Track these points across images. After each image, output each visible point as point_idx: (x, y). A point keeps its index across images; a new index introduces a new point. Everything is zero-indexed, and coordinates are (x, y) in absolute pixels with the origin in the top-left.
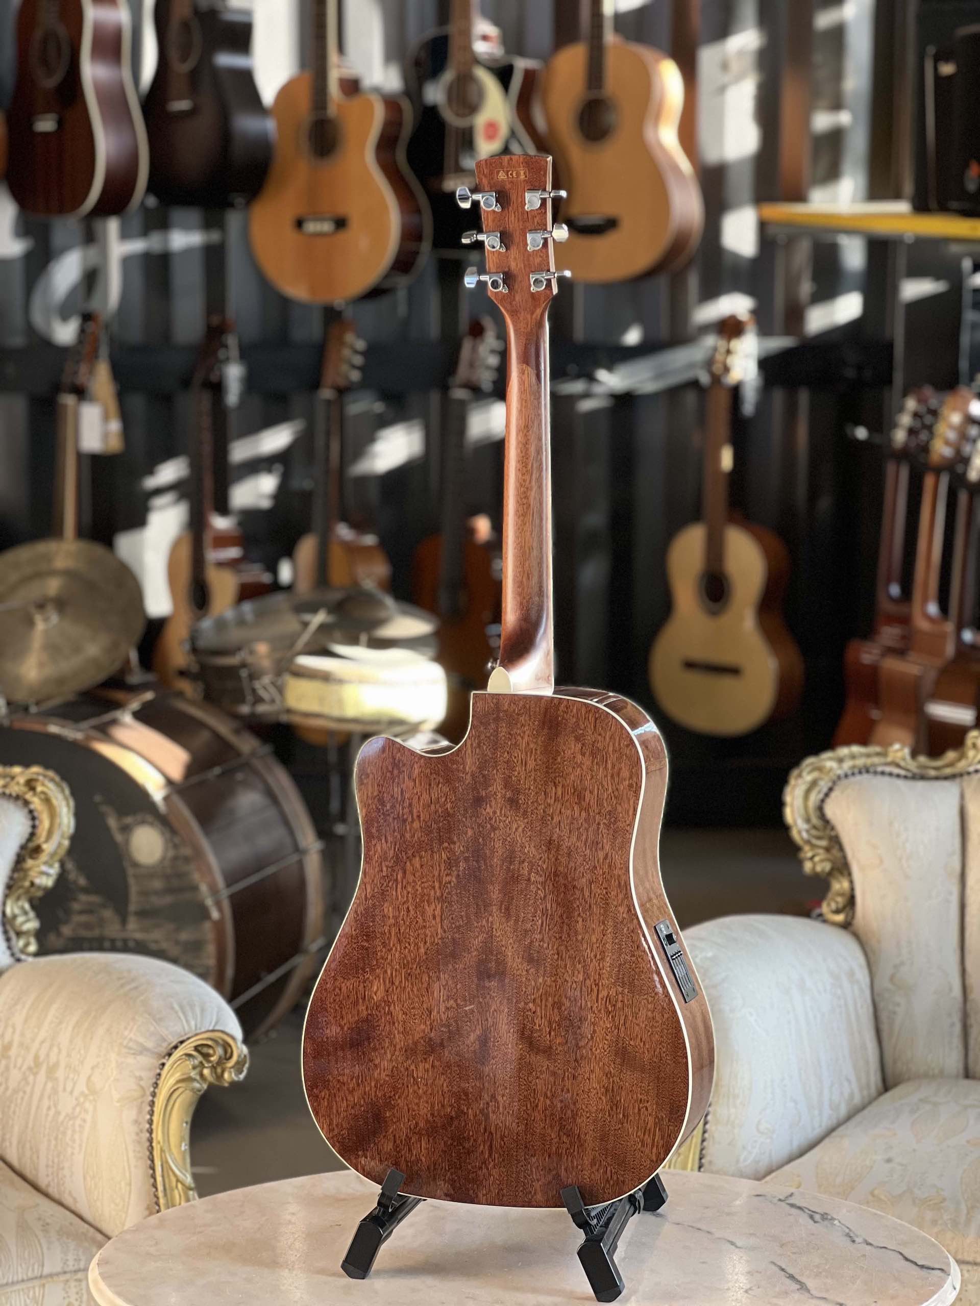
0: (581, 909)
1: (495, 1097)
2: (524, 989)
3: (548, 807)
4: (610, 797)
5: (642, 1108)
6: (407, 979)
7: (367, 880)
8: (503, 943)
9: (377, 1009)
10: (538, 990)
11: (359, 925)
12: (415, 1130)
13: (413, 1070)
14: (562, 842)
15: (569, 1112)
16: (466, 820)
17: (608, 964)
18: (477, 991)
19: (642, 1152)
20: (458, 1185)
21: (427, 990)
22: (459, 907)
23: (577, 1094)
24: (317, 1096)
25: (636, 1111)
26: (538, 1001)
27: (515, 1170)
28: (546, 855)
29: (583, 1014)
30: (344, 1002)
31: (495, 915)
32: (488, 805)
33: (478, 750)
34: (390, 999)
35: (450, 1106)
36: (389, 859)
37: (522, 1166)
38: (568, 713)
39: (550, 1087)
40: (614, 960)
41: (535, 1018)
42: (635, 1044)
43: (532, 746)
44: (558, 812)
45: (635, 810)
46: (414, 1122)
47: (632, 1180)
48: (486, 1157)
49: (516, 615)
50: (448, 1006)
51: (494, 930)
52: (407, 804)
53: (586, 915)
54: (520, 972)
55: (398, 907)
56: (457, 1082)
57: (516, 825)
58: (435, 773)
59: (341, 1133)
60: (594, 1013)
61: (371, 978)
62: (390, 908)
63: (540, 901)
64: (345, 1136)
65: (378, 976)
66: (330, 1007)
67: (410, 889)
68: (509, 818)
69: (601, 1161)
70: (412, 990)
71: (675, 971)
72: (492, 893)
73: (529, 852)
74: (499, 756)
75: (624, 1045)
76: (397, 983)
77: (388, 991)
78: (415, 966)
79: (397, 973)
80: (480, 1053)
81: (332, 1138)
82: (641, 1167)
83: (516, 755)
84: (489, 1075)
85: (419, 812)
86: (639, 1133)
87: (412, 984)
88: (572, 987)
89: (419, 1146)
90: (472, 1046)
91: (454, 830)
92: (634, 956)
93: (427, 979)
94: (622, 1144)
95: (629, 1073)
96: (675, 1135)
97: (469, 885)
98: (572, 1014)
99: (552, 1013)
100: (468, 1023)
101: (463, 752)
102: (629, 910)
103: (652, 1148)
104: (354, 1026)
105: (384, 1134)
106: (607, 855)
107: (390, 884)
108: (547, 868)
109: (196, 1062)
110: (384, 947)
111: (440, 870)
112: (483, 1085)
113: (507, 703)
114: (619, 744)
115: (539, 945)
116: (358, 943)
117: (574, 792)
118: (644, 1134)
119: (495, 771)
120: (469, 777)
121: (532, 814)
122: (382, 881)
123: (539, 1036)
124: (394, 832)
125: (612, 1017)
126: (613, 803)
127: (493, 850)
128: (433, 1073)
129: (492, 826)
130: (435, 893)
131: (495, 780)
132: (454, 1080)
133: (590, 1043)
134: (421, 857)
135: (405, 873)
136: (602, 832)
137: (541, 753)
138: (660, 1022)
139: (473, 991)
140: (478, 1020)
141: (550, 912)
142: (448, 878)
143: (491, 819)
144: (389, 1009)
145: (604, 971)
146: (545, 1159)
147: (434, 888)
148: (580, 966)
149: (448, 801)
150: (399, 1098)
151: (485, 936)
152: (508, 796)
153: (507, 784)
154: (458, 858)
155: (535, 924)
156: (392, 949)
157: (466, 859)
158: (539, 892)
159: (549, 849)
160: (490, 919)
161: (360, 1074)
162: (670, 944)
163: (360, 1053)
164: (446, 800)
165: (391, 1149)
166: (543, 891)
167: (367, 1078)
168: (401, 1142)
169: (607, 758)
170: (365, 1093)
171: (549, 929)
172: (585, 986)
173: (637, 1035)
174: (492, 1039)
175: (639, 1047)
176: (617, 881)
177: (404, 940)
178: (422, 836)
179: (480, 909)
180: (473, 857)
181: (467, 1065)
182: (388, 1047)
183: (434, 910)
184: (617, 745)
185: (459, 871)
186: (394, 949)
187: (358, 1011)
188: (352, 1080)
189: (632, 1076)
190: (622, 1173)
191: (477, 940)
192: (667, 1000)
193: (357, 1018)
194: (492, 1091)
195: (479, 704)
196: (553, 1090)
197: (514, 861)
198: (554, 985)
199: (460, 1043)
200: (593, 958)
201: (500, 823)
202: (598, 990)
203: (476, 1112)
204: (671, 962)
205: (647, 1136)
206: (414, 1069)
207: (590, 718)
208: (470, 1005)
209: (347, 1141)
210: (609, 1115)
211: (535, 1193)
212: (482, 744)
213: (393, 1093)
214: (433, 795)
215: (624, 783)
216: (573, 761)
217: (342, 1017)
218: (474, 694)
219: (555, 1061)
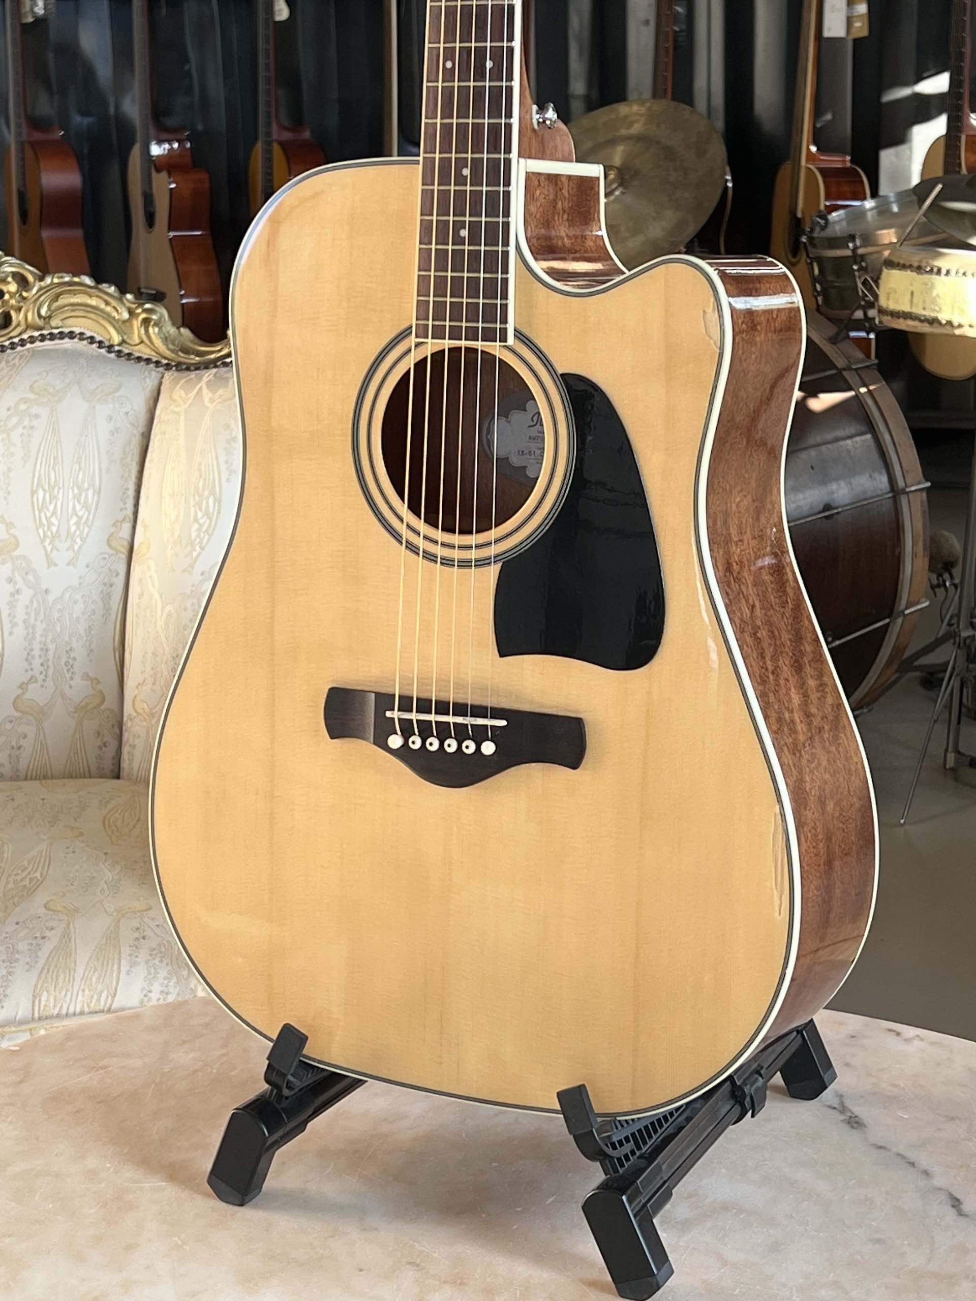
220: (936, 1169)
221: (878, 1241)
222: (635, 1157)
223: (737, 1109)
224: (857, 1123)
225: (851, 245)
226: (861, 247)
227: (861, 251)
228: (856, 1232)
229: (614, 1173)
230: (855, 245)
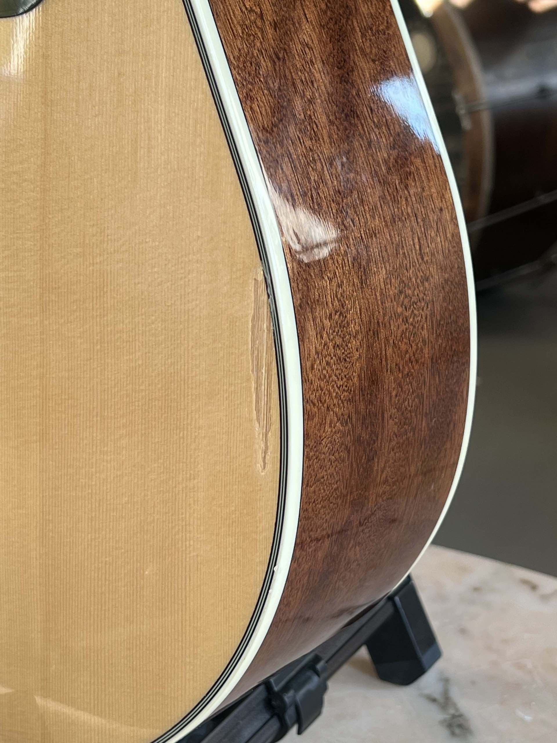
223: (274, 725)
224: (460, 726)
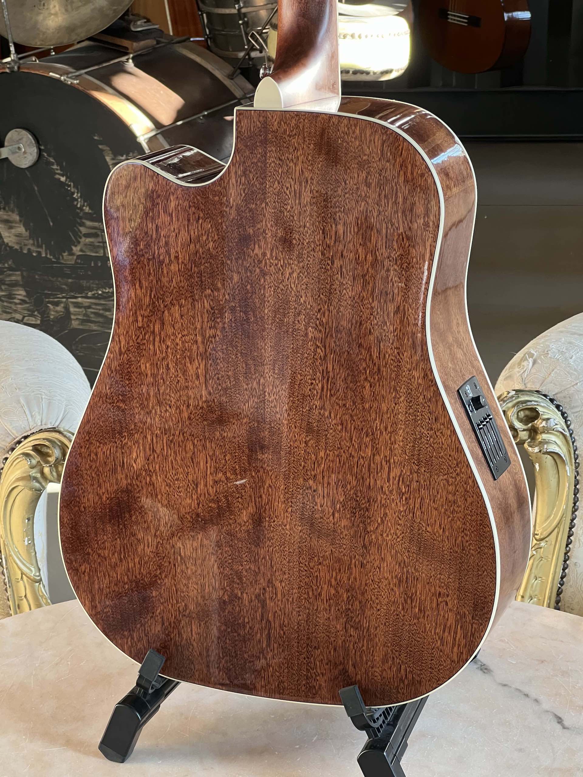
0: (368, 372)
1: (272, 583)
2: (303, 463)
3: (328, 249)
4: (401, 237)
5: (441, 602)
6: (170, 447)
7: (121, 331)
8: (278, 410)
9: (137, 479)
10: (319, 465)
11: (114, 383)
12: (184, 613)
13: (180, 548)
14: (344, 291)
15: (357, 603)
16: (231, 263)
17: (401, 438)
18: (249, 464)
19: (441, 651)
20: (234, 674)
21: (192, 460)
22: (226, 365)
23: (366, 585)
24: (77, 570)
25: (434, 605)
26: (320, 477)
27: (296, 662)
28: (326, 307)
29: (373, 494)
30: (101, 469)
31: (267, 375)
32: (257, 246)
33: (243, 179)
34: (151, 468)
35: (222, 589)
36: (144, 308)
37: (305, 659)
38: (349, 134)
39: (334, 574)
40: (407, 433)
41: (316, 497)
42: (433, 530)
43: (306, 174)
44: (339, 254)
45: (432, 255)
46: (183, 604)
47: (429, 681)
48: (264, 646)
49: (293, 9)
50: (216, 479)
51: (266, 394)
52: (162, 242)
53: (374, 379)
54: (297, 443)
55: (157, 364)
56: (229, 563)
57: (290, 271)
58: (194, 206)
59: (105, 610)
60: (385, 493)
61: (129, 443)
62: (148, 365)
63: (320, 361)
64: (109, 614)
65: (137, 442)
66: (86, 474)
67: (169, 343)
68: (282, 261)
69: (393, 658)
70: (175, 460)
71: (483, 443)
72: (263, 351)
73: (305, 302)
74: (268, 186)
75: (420, 531)
76: (158, 451)
77: (148, 460)
78: (177, 433)
79: (158, 439)
80: (254, 533)
81: (95, 615)
82: (440, 667)
83: (288, 185)
84: (264, 558)
85: (177, 252)
86: (437, 631)
87: (175, 453)
88: (359, 463)
89: (189, 630)
90: (244, 525)
91: (218, 274)
92: (432, 429)
93: (192, 448)
94: (418, 641)
95: (425, 563)
96: (480, 634)
97: (237, 340)
98: (359, 495)
99: (335, 491)
100: (240, 500)
101: (226, 181)
102: (425, 376)
103: (453, 648)
104: (112, 496)
105: (151, 615)
106: (398, 308)
107: (147, 336)
108: (327, 323)
109: (34, 462)
110: (142, 409)
111: (203, 322)
112: (259, 568)
113: (277, 122)
114: (412, 173)
115: (320, 413)
116: (113, 403)
117: (359, 231)
118: (444, 631)
119: (264, 205)
120: (233, 212)
121: (308, 256)
122: (138, 333)
123: (321, 518)
124: (149, 276)
125: (406, 499)
126: (405, 245)
127: (263, 301)
128: (202, 552)
129: (262, 271)
130: (198, 348)
131: (264, 216)
132: (226, 562)
133: (381, 527)
134: (181, 306)
135: (163, 324)
136: (392, 280)
137: (317, 183)
138: (463, 506)
139: (244, 464)
140: (250, 496)
141: (331, 374)
142: (212, 332)
143: (260, 262)
144: (150, 479)
145: (396, 446)
146: (330, 652)
147: (196, 342)
148: (368, 439)
149: (210, 239)
150: (165, 577)
151: (256, 400)
152: (279, 235)
153: (278, 220)
154: (223, 309)
155: (314, 389)
156: (151, 411)
157: (233, 310)
158: (319, 350)
159: (329, 300)
160: (262, 381)
161: (122, 549)
162: (477, 409)
163: (121, 526)
164: (207, 239)
165: (159, 631)
166: (323, 349)
167: (130, 553)
168: (170, 624)
169: (397, 189)
170: (128, 569)
171: (331, 395)
172: (374, 463)
173: (435, 521)
174: (267, 519)
175: (437, 534)
176: (410, 340)
177: (164, 402)
178: (181, 281)
179: (250, 369)
180: (240, 306)
181: (240, 546)
182: (151, 522)
183: (197, 368)
184: (409, 175)
185: (224, 323)
186: (153, 411)
187: (117, 479)
188: (113, 554)
189: (430, 567)
190: (419, 672)
191: (247, 405)
192: (470, 482)
193: (115, 487)
194: (269, 575)
195: (244, 123)
196: (338, 578)
197: (288, 313)
198: (338, 460)
199: (231, 521)
200: (383, 430)
201: (270, 266)
202: (389, 468)
203: (251, 597)
204: (478, 432)
205: (446, 634)
206: (182, 547)
207: (376, 141)
208: (241, 479)
209: (111, 619)
210: (403, 609)
211: (320, 688)
212: (248, 172)
213: (158, 572)
214: (192, 233)
215: (418, 221)
216: (357, 194)
217: (100, 486)
218: (237, 110)
219: (341, 547)
220: (541, 698)
221: (520, 750)
222: (385, 724)
224: (486, 669)
225: (236, 6)
226: (243, 7)
227: (244, 10)
228: (506, 745)
229: (375, 737)
230: (240, 6)
